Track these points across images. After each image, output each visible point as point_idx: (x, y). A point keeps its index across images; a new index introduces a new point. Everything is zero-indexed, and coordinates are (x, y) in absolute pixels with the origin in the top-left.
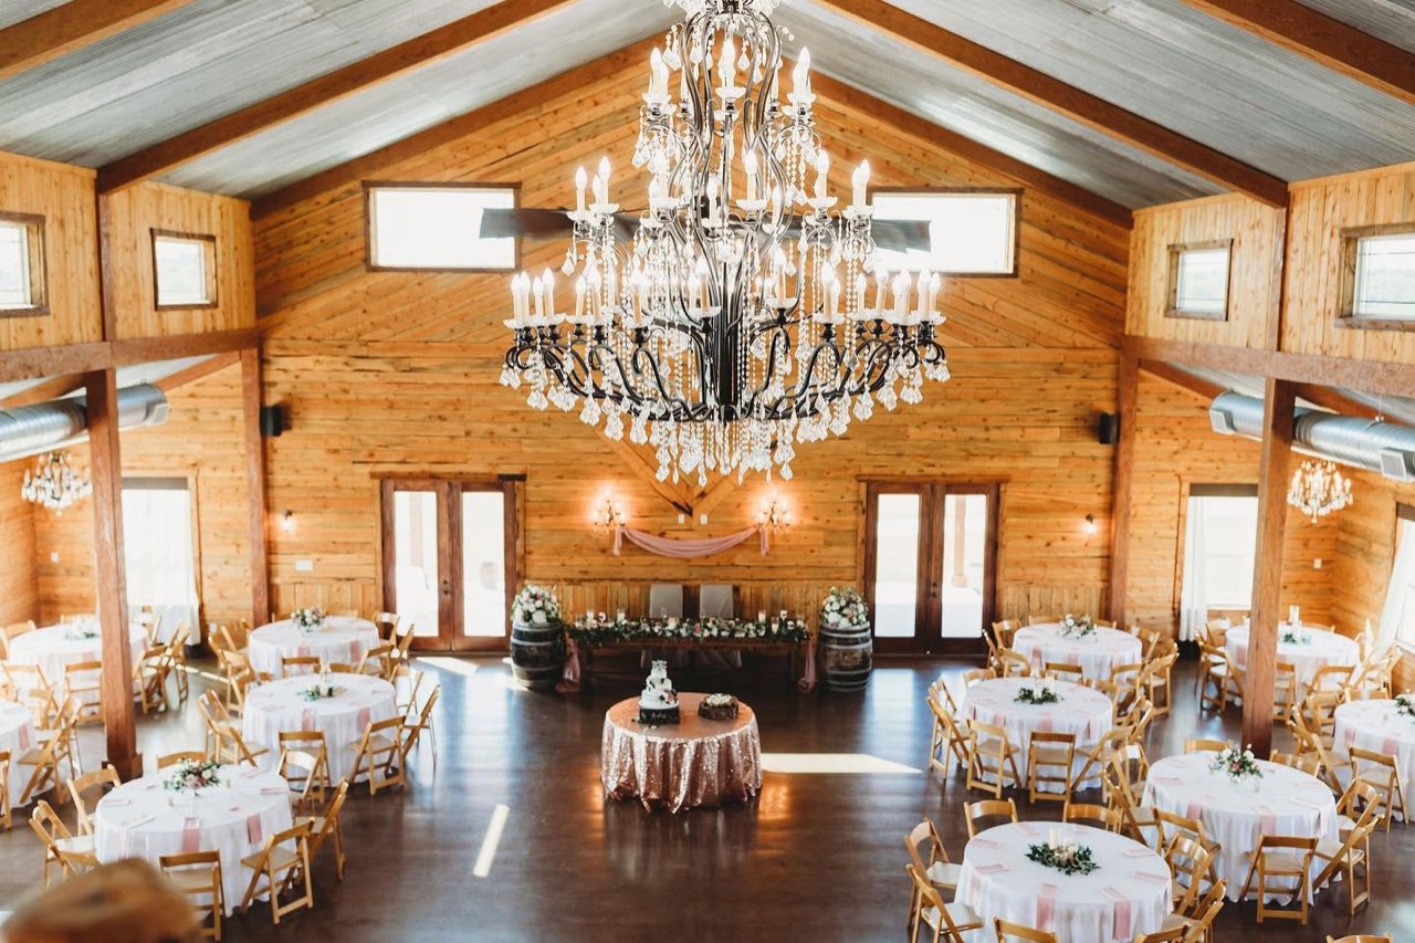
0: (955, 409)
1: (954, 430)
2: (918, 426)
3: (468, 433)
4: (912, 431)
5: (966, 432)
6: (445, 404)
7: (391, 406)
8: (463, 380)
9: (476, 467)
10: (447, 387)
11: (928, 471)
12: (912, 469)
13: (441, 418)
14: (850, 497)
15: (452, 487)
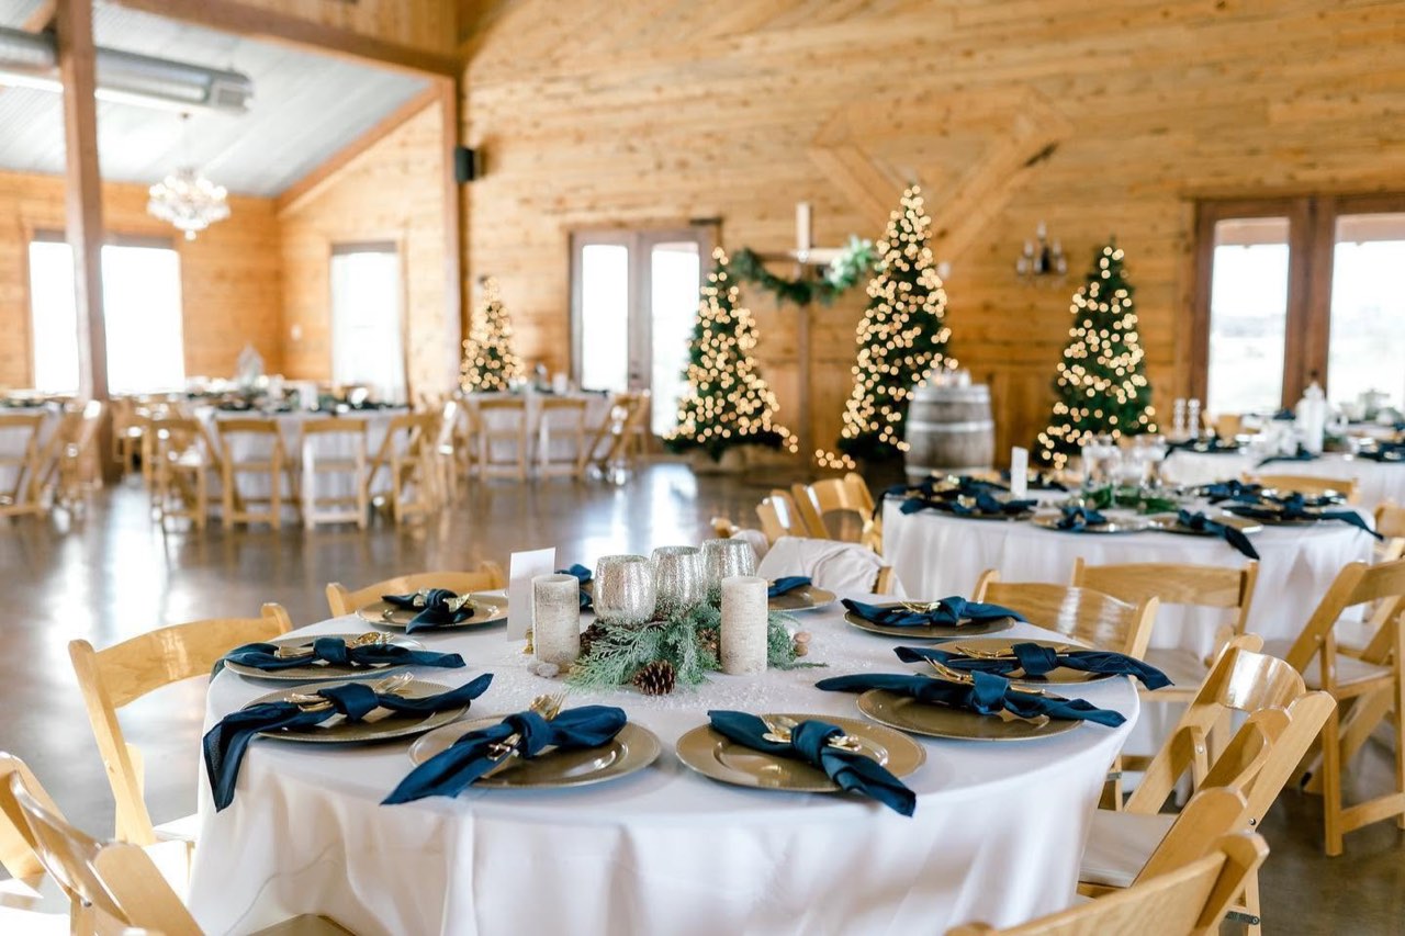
0: (1354, 63)
1: (1355, 100)
2: (1287, 101)
3: (659, 166)
4: (1277, 111)
5: (1374, 104)
6: (634, 131)
7: (580, 138)
8: (652, 96)
9: (667, 211)
10: (636, 107)
11: (1305, 176)
12: (1275, 176)
13: (631, 149)
14: (1168, 228)
15: (642, 237)
